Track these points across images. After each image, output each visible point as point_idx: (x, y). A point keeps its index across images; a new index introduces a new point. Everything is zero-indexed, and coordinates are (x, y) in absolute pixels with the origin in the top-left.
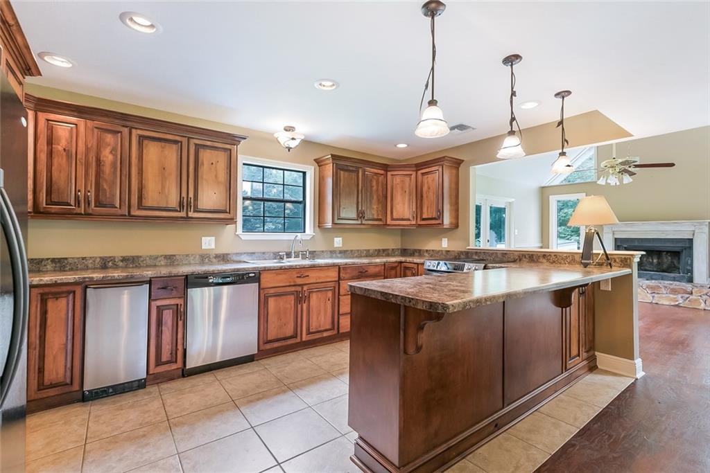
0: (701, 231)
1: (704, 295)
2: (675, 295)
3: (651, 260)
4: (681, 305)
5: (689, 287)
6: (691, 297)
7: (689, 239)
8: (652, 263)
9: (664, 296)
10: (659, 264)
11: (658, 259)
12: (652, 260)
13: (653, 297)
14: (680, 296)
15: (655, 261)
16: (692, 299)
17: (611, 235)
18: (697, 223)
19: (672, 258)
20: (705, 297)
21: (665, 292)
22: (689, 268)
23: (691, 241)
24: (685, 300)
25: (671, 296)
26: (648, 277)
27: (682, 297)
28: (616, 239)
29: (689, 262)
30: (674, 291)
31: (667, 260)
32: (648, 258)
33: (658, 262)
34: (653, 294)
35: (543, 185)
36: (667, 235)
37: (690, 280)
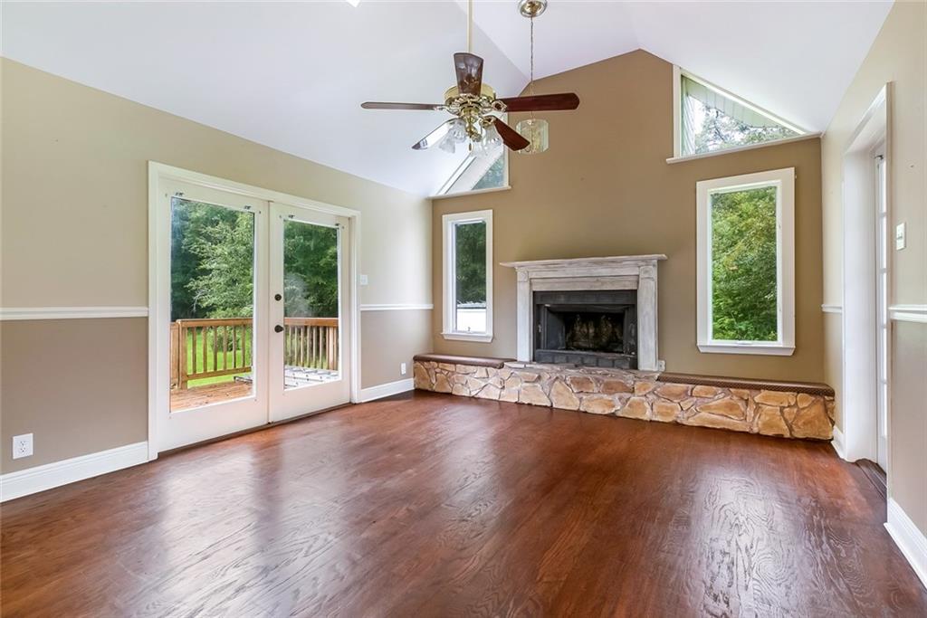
0: (647, 276)
1: (649, 393)
2: (610, 394)
3: (586, 330)
4: (619, 414)
5: (629, 378)
6: (632, 398)
7: (632, 290)
8: (587, 335)
9: (596, 397)
10: (597, 336)
11: (595, 327)
12: (588, 329)
13: (581, 399)
14: (617, 396)
15: (591, 331)
16: (634, 402)
17: (527, 285)
18: (643, 261)
19: (613, 327)
20: (651, 397)
21: (596, 390)
22: (632, 342)
23: (634, 293)
24: (624, 404)
25: (605, 396)
26: (577, 361)
27: (620, 399)
28: (534, 292)
29: (633, 331)
30: (609, 389)
31: (607, 329)
32: (582, 327)
33: (595, 332)
34: (581, 395)
35: (433, 194)
36: (603, 283)
37: (634, 365)
